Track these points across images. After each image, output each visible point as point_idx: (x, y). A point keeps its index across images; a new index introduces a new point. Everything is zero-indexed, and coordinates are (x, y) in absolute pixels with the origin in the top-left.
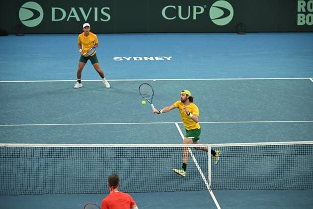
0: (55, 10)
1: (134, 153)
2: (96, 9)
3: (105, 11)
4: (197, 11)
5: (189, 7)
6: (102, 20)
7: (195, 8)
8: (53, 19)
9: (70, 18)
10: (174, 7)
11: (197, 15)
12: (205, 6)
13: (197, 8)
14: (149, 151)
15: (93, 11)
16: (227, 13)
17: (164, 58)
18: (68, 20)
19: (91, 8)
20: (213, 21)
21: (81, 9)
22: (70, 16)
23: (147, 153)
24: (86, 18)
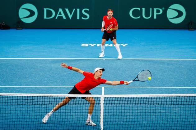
0: (47, 10)
2: (78, 10)
4: (157, 13)
5: (151, 9)
6: (83, 18)
7: (155, 10)
8: (45, 17)
9: (58, 17)
10: (139, 9)
11: (157, 15)
12: (163, 8)
13: (157, 10)
15: (76, 11)
20: (170, 20)
21: (67, 10)
22: (58, 15)
24: (70, 17)
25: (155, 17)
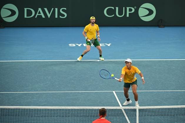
0: (27, 9)
1: (83, 113)
2: (56, 9)
3: (63, 10)
4: (129, 11)
5: (124, 8)
6: (60, 17)
7: (128, 8)
8: (26, 17)
9: (38, 15)
10: (113, 8)
11: (129, 13)
12: (135, 7)
13: (129, 9)
14: (94, 111)
15: (54, 11)
16: (151, 12)
17: (105, 45)
18: (36, 17)
19: (53, 9)
20: (141, 18)
21: (46, 9)
22: (37, 14)
23: (92, 113)
24: (49, 15)
25: (128, 16)
